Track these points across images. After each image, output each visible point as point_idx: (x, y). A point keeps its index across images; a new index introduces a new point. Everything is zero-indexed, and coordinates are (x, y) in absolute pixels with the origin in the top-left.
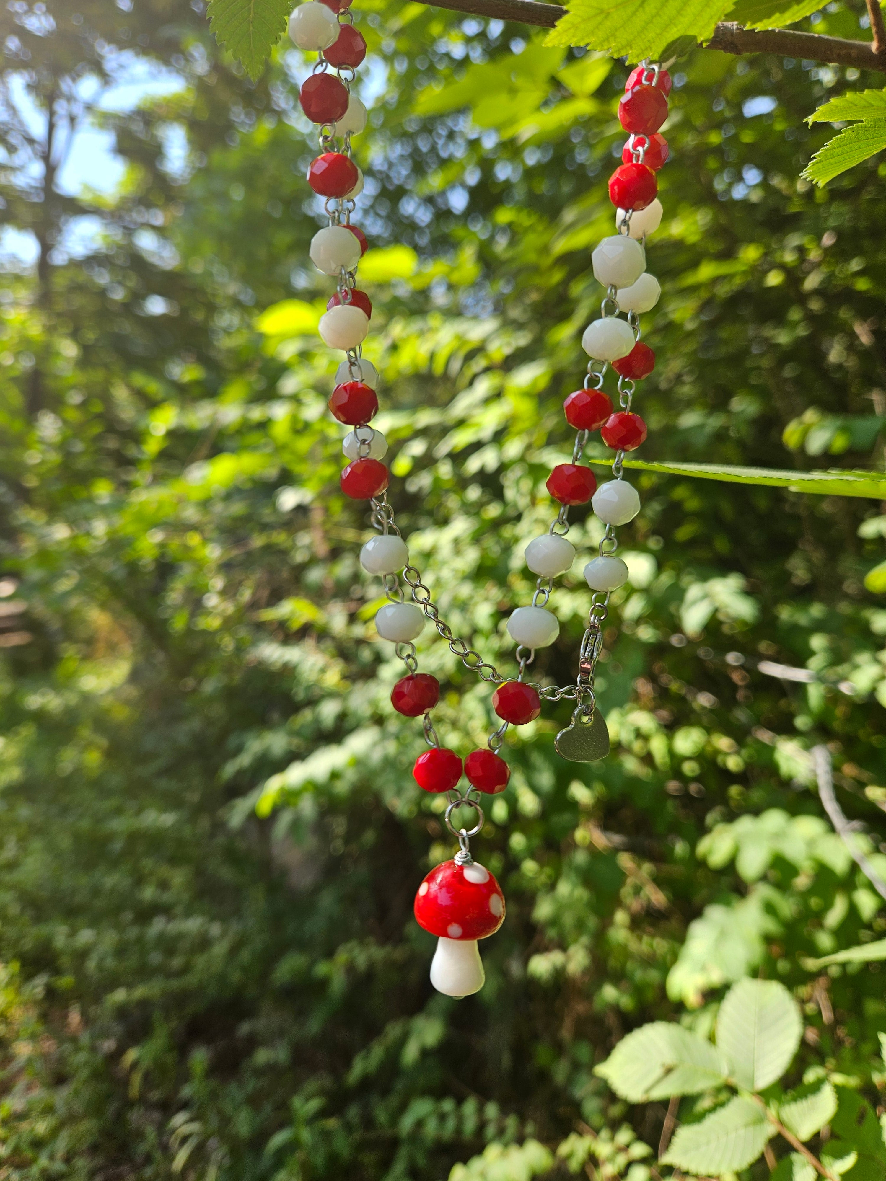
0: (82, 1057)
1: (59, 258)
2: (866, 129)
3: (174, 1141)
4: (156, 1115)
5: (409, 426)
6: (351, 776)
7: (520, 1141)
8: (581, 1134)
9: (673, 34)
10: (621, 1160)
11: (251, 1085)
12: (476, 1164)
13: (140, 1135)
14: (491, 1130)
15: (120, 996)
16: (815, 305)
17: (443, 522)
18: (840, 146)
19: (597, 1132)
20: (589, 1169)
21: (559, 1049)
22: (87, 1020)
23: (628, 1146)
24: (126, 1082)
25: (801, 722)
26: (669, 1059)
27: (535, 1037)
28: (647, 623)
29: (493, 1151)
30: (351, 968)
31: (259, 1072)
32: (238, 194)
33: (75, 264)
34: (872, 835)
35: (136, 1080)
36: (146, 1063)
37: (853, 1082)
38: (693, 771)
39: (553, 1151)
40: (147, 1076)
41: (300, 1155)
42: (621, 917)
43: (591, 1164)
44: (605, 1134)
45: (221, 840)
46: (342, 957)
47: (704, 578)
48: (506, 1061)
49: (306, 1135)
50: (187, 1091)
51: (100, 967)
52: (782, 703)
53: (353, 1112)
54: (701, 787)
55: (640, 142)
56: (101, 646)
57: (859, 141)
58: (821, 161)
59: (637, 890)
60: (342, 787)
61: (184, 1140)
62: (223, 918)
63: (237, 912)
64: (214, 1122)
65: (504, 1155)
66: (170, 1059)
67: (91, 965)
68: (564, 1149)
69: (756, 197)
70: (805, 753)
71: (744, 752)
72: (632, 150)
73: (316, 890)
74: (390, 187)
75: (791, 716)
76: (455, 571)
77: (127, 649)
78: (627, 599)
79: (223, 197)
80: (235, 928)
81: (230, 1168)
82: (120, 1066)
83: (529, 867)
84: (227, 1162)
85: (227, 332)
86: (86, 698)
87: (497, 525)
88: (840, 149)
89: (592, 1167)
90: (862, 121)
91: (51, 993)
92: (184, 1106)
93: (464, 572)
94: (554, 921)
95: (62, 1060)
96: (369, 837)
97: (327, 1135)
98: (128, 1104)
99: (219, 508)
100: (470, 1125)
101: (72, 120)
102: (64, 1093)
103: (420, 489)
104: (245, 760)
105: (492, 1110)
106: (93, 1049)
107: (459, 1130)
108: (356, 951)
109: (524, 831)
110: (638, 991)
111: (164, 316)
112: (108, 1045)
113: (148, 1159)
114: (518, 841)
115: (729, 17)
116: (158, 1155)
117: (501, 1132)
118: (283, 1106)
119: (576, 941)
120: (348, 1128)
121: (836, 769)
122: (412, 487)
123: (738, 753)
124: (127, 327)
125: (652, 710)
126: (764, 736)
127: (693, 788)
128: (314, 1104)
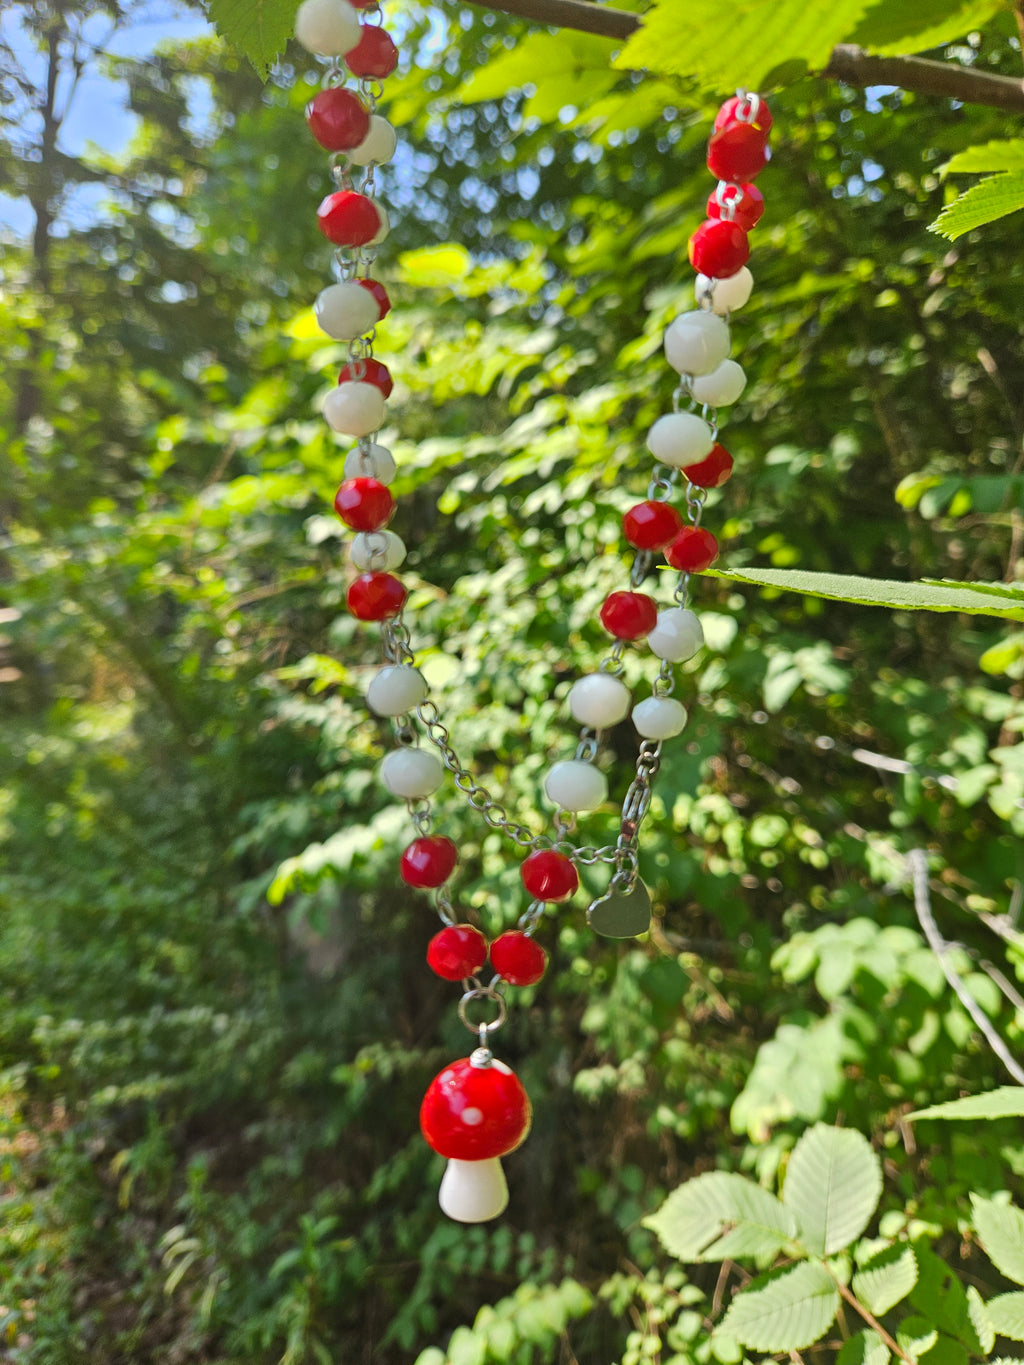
0: (65, 1159)
1: (59, 230)
2: (1011, 180)
3: (168, 1259)
4: (150, 1225)
5: (460, 454)
6: (379, 859)
7: (557, 1280)
8: (626, 1274)
9: (778, 58)
10: (671, 1305)
11: (256, 1198)
12: (506, 1306)
13: (130, 1247)
14: (525, 1265)
15: (109, 1094)
16: (936, 330)
17: (496, 566)
18: (978, 199)
19: (644, 1272)
20: (634, 1311)
21: (606, 1173)
22: (73, 1116)
23: (678, 1290)
24: (116, 1188)
25: (897, 818)
26: (729, 1215)
27: (581, 1160)
28: (725, 697)
29: (525, 1292)
30: (372, 1075)
31: (267, 1183)
32: (271, 163)
33: (77, 237)
34: (972, 950)
35: (127, 1185)
36: (139, 1168)
37: (935, 1230)
38: (771, 861)
39: (594, 1291)
40: (138, 1184)
41: (309, 1280)
42: (682, 1027)
43: (635, 1307)
44: (653, 1275)
45: (229, 922)
46: (363, 1061)
47: (793, 648)
48: (547, 1177)
49: (315, 1258)
50: (183, 1203)
51: (87, 1062)
52: (878, 793)
53: (371, 1231)
54: (779, 882)
55: (730, 193)
56: (99, 688)
57: (1002, 193)
58: (953, 215)
59: (702, 998)
60: (369, 872)
61: (180, 1257)
62: (229, 1010)
63: (246, 1002)
64: (213, 1237)
65: (537, 1297)
66: (167, 1164)
67: (77, 1059)
68: (606, 1290)
69: (873, 197)
70: (900, 855)
71: (831, 848)
72: (720, 203)
73: (338, 978)
74: (450, 164)
75: (886, 809)
76: (508, 626)
77: (129, 694)
78: (704, 667)
79: (252, 167)
80: (243, 1019)
81: (230, 1290)
82: (110, 1169)
83: (580, 965)
84: (226, 1284)
85: (255, 326)
86: (82, 746)
87: (557, 574)
88: (977, 202)
89: (637, 1311)
90: (1006, 172)
91: (32, 1083)
92: (181, 1218)
93: (516, 627)
94: (605, 1031)
95: (43, 1160)
96: (400, 921)
97: (341, 1257)
98: (118, 1212)
99: (239, 533)
100: (501, 1258)
101: (78, 65)
102: (44, 1199)
103: (471, 525)
104: (258, 835)
105: (526, 1242)
106: (80, 1149)
107: (488, 1264)
108: (380, 1056)
109: (575, 927)
110: (698, 1114)
111: (181, 304)
112: (98, 1144)
113: (138, 1276)
114: (568, 936)
115: (847, 40)
116: (149, 1272)
117: (536, 1267)
118: (291, 1224)
119: (629, 1056)
120: (366, 1247)
121: (933, 874)
122: (462, 523)
123: (823, 848)
124: (138, 316)
125: (727, 794)
126: (854, 831)
127: (771, 883)
128: (326, 1224)
